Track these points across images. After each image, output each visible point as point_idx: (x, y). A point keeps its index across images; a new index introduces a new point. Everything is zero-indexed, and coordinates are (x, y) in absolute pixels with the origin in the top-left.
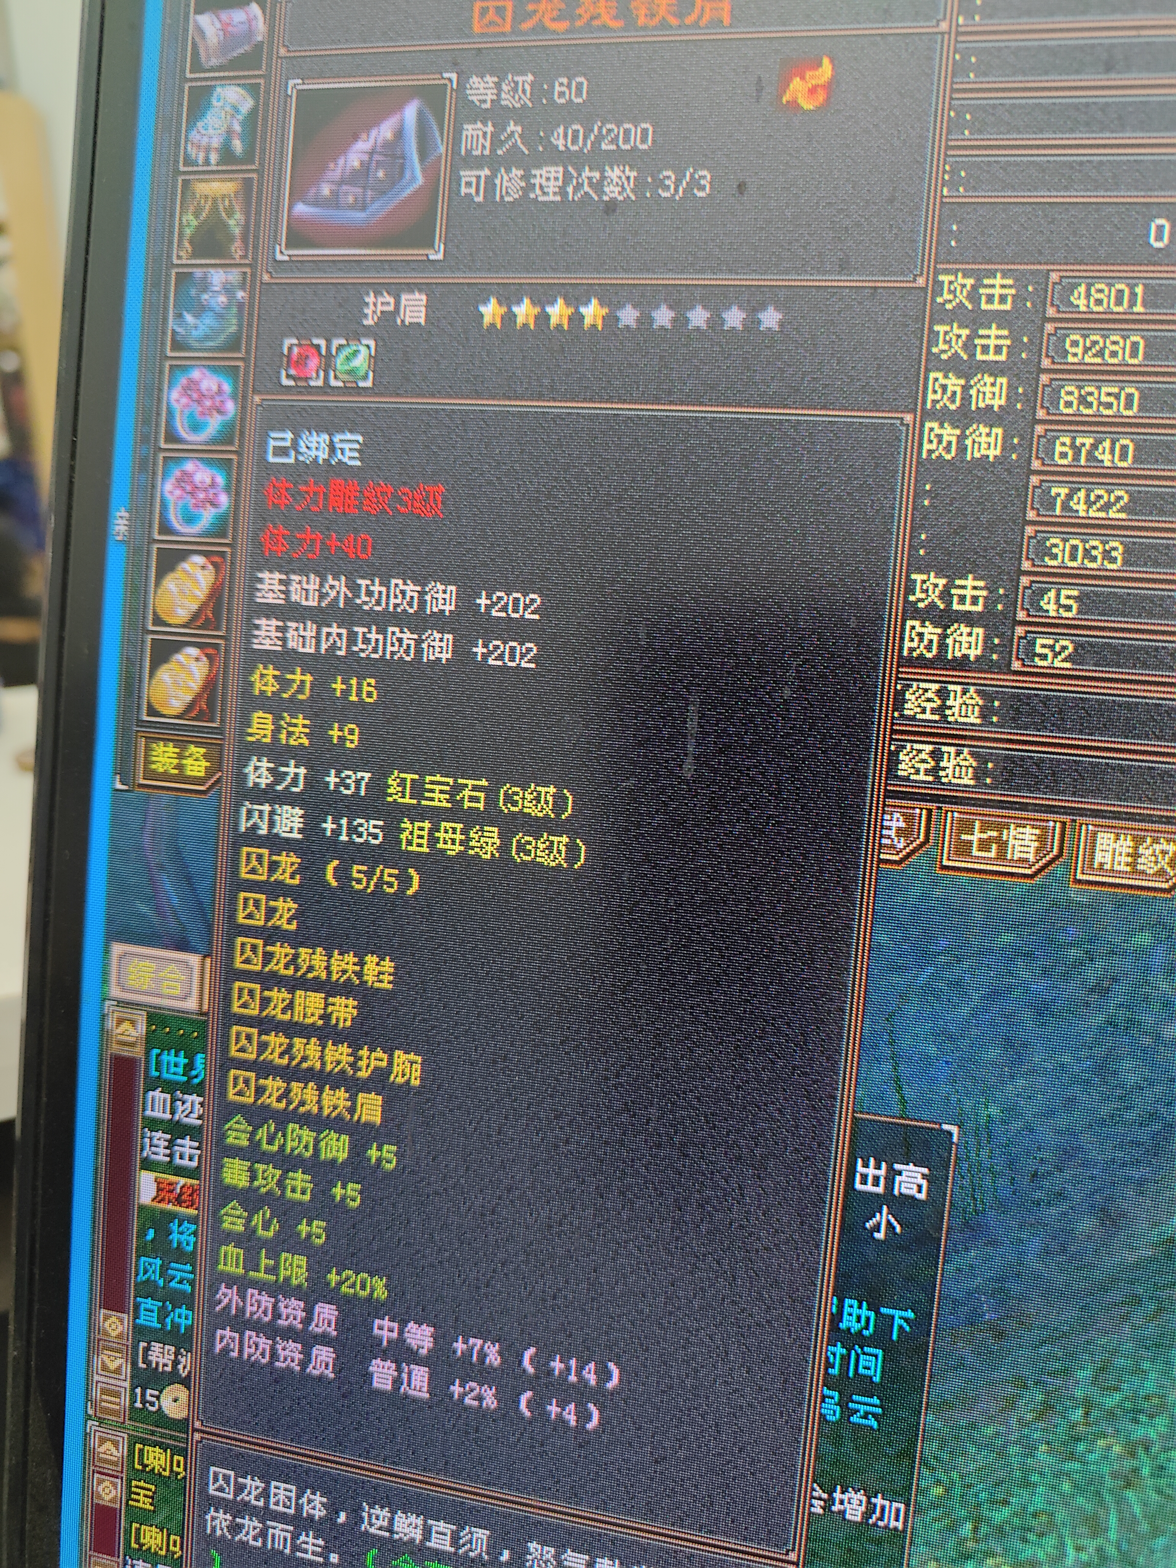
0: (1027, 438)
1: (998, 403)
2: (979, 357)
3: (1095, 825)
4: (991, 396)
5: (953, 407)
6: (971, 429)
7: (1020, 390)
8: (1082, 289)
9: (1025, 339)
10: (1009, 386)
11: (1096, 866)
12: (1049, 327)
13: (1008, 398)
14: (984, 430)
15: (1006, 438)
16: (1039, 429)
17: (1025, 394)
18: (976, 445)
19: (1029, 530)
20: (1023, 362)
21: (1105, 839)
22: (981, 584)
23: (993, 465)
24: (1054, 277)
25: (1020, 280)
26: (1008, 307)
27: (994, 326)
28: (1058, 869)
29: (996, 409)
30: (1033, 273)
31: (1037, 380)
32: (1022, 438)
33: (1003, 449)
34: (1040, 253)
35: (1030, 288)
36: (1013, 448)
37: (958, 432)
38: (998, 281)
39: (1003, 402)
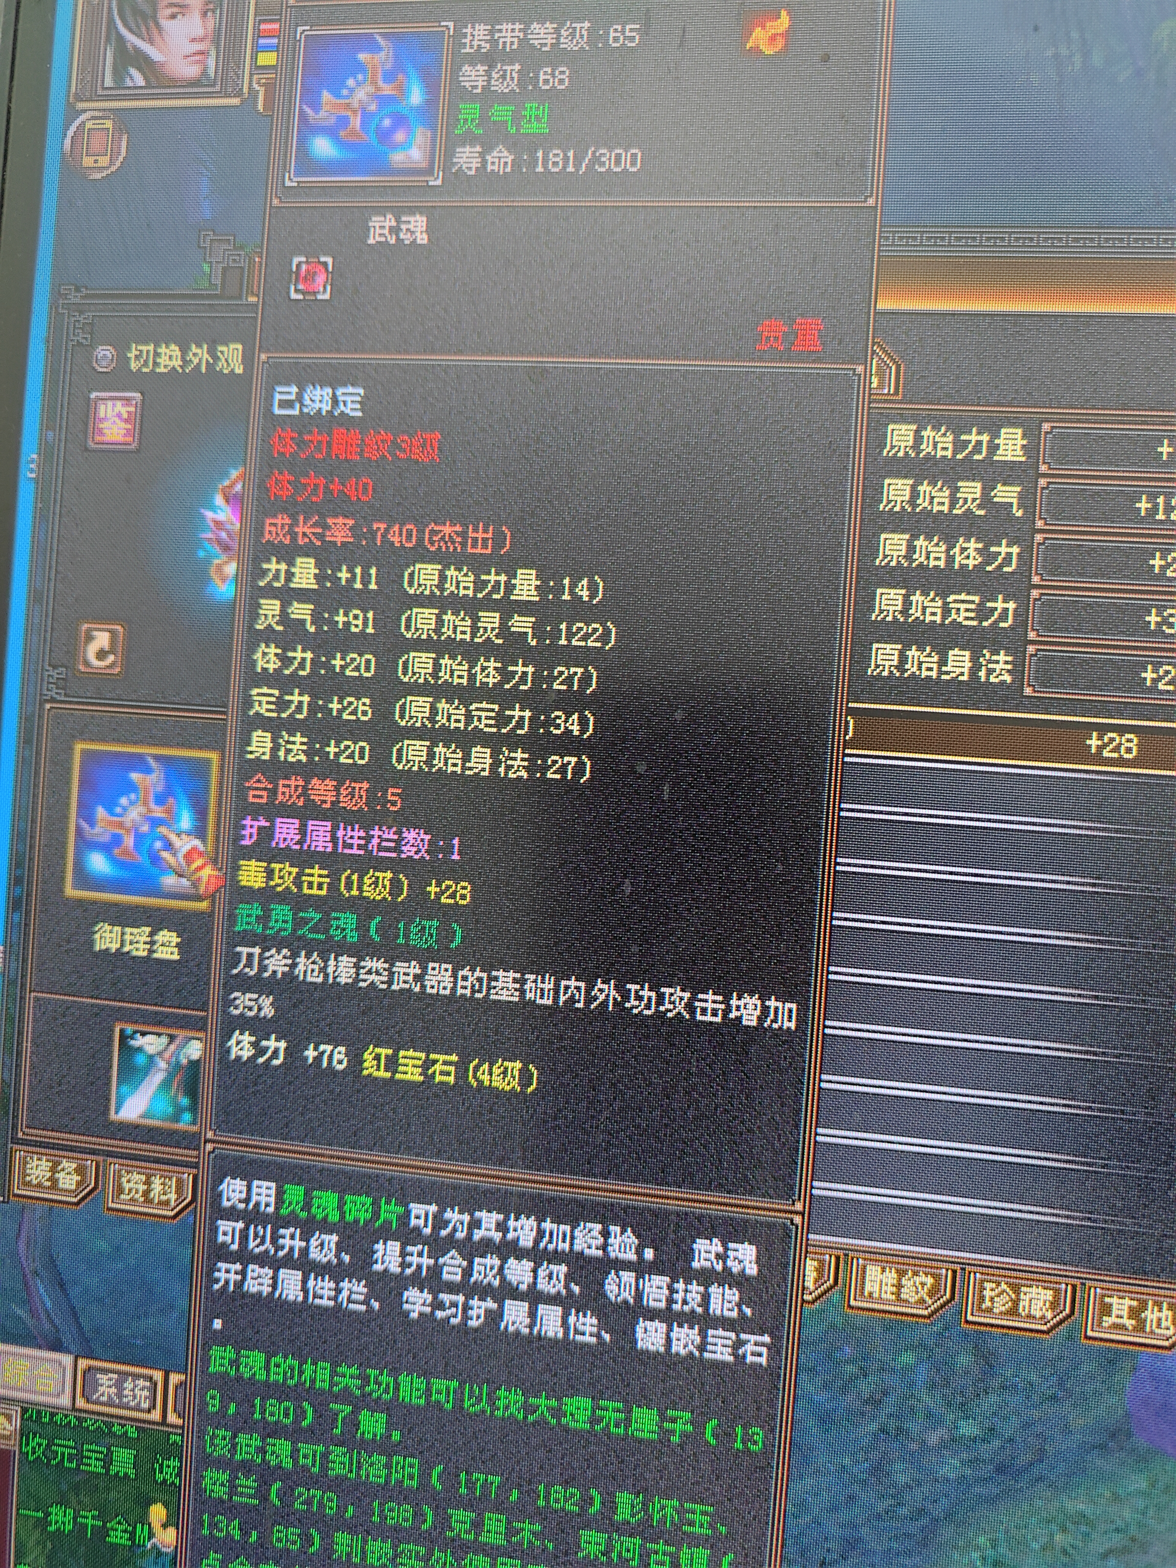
3: (865, 1259)
11: (866, 1294)
21: (873, 1271)
28: (835, 1295)
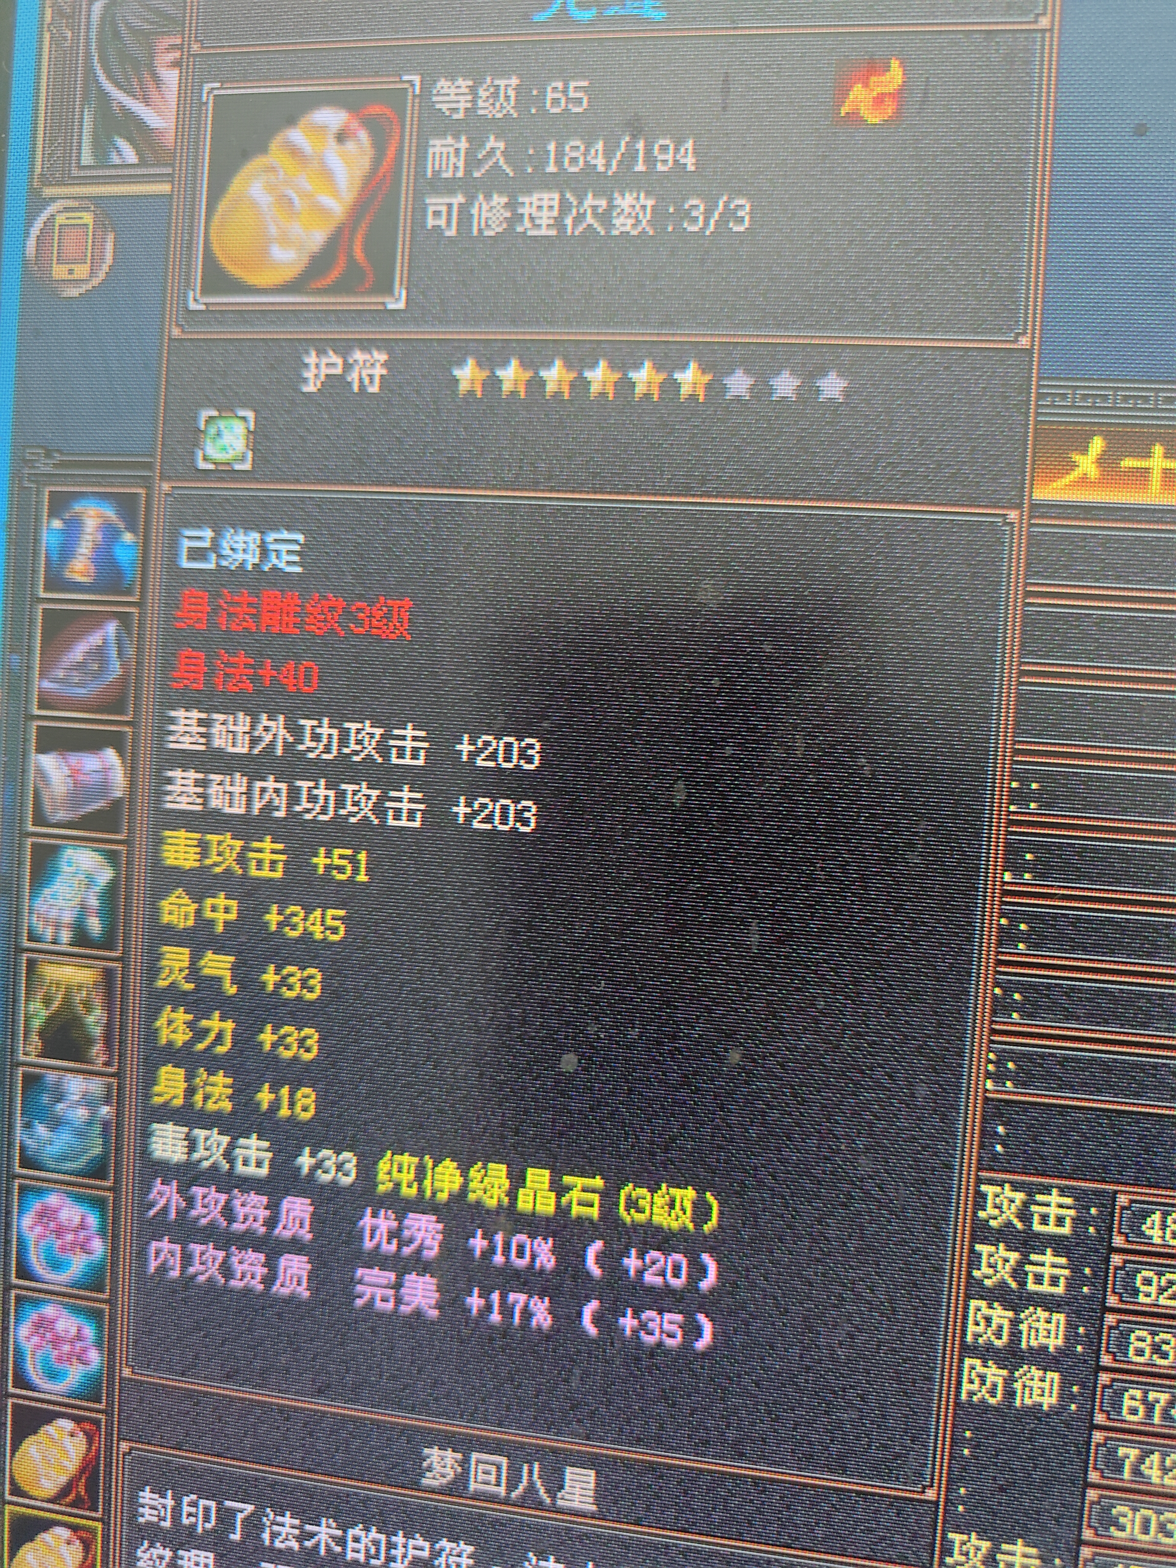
0: (1090, 1389)
1: (1055, 1343)
2: (1031, 1286)
4: (1045, 1333)
5: (998, 1343)
6: (1021, 1370)
7: (1081, 1330)
8: (1157, 1217)
9: (1087, 1271)
10: (1068, 1323)
12: (1116, 1259)
13: (1067, 1338)
14: (1036, 1373)
15: (1065, 1385)
16: (1104, 1378)
17: (1087, 1335)
18: (1027, 1391)
19: (1092, 1494)
20: (1085, 1297)
22: (1033, 1551)
23: (1048, 1415)
24: (1122, 1200)
25: (1082, 1199)
26: (1066, 1230)
27: (1049, 1251)
29: (1051, 1349)
30: (1096, 1192)
31: (1102, 1319)
32: (1083, 1386)
33: (1061, 1396)
34: (1105, 1169)
35: (1093, 1211)
36: (1072, 1398)
37: (1005, 1372)
38: (1054, 1198)
39: (1060, 1342)
